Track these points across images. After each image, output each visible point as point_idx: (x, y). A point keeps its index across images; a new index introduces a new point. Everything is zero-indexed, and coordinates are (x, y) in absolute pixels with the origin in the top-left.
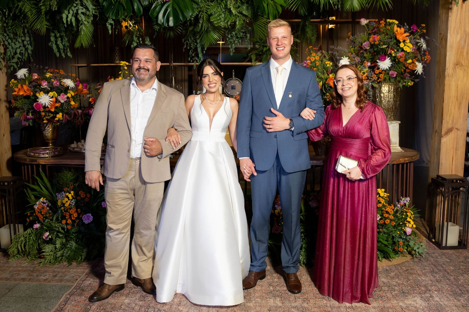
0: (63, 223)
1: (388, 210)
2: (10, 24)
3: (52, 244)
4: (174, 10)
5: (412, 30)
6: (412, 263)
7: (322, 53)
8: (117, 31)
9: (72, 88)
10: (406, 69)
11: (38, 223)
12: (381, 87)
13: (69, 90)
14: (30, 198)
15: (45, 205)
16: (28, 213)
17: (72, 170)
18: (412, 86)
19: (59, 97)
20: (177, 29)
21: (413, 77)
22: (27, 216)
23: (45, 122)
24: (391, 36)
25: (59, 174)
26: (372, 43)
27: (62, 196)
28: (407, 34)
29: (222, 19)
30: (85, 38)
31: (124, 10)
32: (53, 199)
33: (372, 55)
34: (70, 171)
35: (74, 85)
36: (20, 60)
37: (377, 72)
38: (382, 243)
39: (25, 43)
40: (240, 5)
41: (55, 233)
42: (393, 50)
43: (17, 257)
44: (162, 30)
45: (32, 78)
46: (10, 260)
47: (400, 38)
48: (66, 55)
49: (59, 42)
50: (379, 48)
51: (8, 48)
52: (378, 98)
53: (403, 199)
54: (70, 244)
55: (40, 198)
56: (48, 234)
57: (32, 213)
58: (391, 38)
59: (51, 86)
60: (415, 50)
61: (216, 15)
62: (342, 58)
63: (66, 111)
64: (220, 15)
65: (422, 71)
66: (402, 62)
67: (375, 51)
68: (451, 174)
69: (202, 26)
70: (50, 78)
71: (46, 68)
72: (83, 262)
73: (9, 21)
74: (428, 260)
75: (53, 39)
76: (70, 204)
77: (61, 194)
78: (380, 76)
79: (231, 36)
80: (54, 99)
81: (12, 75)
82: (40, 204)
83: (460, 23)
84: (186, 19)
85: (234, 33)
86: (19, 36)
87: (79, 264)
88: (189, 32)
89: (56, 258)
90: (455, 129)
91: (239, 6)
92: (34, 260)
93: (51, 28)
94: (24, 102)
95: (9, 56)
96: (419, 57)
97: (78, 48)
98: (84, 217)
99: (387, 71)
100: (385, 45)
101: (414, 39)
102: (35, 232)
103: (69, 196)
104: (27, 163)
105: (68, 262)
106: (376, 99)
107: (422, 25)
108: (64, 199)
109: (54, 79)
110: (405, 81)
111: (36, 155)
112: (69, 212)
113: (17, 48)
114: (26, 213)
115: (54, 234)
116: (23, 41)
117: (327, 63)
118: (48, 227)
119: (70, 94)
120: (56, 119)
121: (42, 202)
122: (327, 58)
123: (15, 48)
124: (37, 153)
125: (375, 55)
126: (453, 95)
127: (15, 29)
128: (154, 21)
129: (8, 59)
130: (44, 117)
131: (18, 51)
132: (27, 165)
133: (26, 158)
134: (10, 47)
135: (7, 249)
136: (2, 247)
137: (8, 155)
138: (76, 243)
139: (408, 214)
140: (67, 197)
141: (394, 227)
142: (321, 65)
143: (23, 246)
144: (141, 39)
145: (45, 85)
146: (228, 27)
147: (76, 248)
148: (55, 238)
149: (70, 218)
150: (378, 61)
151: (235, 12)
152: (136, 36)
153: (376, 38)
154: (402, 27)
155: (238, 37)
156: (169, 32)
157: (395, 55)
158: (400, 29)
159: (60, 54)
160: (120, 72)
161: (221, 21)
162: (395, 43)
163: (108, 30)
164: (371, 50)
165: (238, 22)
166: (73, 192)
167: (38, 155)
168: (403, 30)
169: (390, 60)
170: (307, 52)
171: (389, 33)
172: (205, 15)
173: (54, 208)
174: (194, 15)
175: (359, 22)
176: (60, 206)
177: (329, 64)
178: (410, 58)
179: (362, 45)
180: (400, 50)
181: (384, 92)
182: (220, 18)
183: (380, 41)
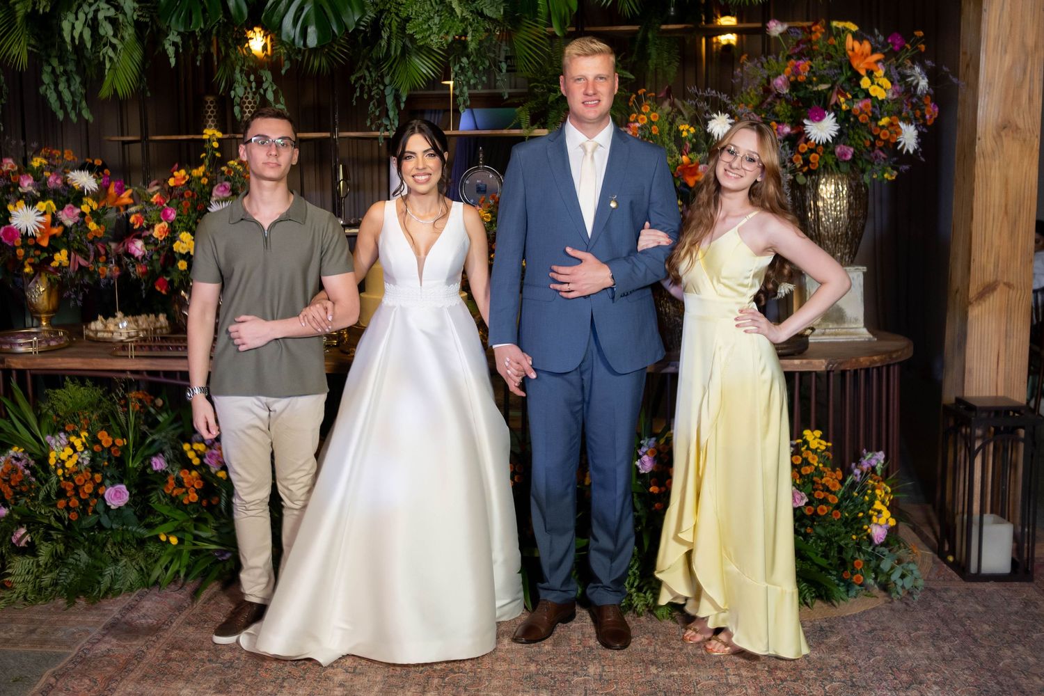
0: (59, 506)
1: (828, 481)
3: (30, 554)
4: (319, 9)
5: (891, 46)
6: (888, 612)
7: (673, 105)
9: (92, 191)
10: (875, 140)
11: (4, 506)
12: (816, 185)
13: (84, 196)
15: (20, 465)
17: (88, 383)
18: (893, 181)
19: (60, 213)
20: (337, 54)
21: (895, 159)
23: (28, 270)
24: (839, 62)
25: (57, 391)
26: (792, 78)
27: (58, 444)
28: (879, 56)
29: (435, 29)
30: (122, 77)
31: (204, 11)
32: (42, 450)
33: (794, 108)
34: (83, 384)
35: (96, 186)
37: (803, 147)
38: (814, 563)
41: (41, 531)
42: (844, 96)
47: (861, 65)
48: (79, 115)
49: (62, 87)
50: (809, 91)
52: (811, 210)
53: (870, 455)
54: (76, 556)
55: (11, 447)
56: (23, 531)
58: (841, 68)
59: (42, 188)
60: (898, 93)
61: (421, 19)
62: (715, 115)
63: (76, 245)
64: (431, 18)
65: (915, 145)
66: (864, 124)
67: (800, 99)
68: (994, 394)
69: (389, 44)
70: (41, 169)
71: (32, 145)
72: (103, 598)
74: (929, 607)
75: (46, 78)
76: (78, 463)
77: (59, 438)
78: (811, 158)
79: (461, 68)
80: (48, 218)
82: (8, 461)
83: (1011, 25)
85: (464, 60)
87: (93, 603)
89: (39, 590)
90: (1002, 285)
93: (42, 53)
96: (907, 110)
97: (107, 99)
98: (109, 494)
99: (829, 146)
100: (825, 83)
101: (897, 68)
103: (75, 444)
105: (67, 598)
107: (917, 33)
108: (63, 451)
109: (51, 172)
110: (876, 169)
112: (73, 481)
115: (38, 533)
117: (681, 128)
118: (24, 517)
119: (88, 206)
120: (54, 264)
121: (13, 457)
122: (685, 115)
124: (7, 344)
125: (799, 108)
126: (997, 203)
130: (25, 259)
138: (89, 553)
139: (878, 492)
140: (73, 447)
141: (846, 523)
142: (669, 134)
144: (252, 77)
145: (27, 185)
146: (449, 48)
147: (87, 566)
148: (40, 541)
149: (77, 494)
150: (806, 122)
151: (462, 12)
152: (241, 71)
153: (800, 68)
154: (868, 40)
155: (478, 69)
156: (319, 59)
157: (848, 108)
158: (861, 44)
159: (66, 114)
160: (204, 155)
161: (433, 33)
162: (849, 80)
163: (167, 58)
164: (790, 94)
165: (473, 36)
166: (87, 434)
167: (8, 347)
168: (867, 46)
169: (834, 120)
170: (634, 102)
171: (833, 54)
172: (393, 21)
173: (42, 473)
174: (364, 19)
175: (763, 31)
176: (54, 467)
177: (688, 131)
178: (885, 113)
179: (771, 85)
180: (861, 96)
181: (825, 197)
182: (429, 25)
183: (810, 75)
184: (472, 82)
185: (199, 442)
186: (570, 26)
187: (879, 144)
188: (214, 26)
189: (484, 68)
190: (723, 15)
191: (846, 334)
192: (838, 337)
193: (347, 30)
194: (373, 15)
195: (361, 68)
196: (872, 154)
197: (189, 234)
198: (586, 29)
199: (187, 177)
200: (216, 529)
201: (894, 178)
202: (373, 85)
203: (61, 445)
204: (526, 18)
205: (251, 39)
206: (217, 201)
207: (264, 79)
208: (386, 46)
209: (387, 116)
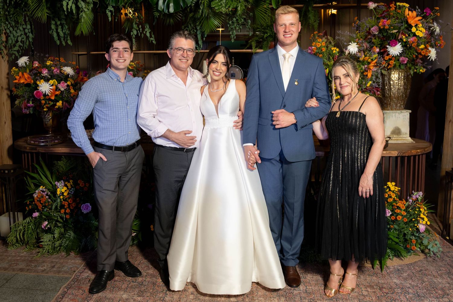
0: (61, 212)
1: (400, 205)
2: (12, 12)
3: (50, 233)
5: (425, 13)
6: (425, 262)
7: (327, 38)
8: (117, 18)
9: (72, 75)
10: (418, 55)
11: (37, 212)
12: (390, 74)
13: (69, 77)
14: (30, 186)
15: (44, 194)
16: (27, 202)
17: (72, 159)
19: (59, 85)
20: (177, 16)
21: (426, 63)
22: (26, 205)
23: (45, 110)
24: (402, 20)
25: (59, 162)
26: (382, 27)
27: (61, 185)
28: (419, 18)
29: (224, 5)
30: (85, 26)
33: (381, 41)
34: (70, 159)
35: (74, 73)
36: (22, 48)
37: (386, 57)
38: (393, 241)
39: (26, 31)
41: (54, 223)
42: (405, 35)
43: (16, 246)
44: (162, 17)
45: (33, 66)
46: (9, 249)
47: (412, 22)
48: (66, 43)
49: (60, 30)
50: (389, 33)
51: (9, 36)
52: (387, 85)
53: (416, 193)
54: (69, 234)
55: (40, 186)
56: (46, 223)
57: (32, 202)
58: (402, 23)
59: (52, 74)
60: (427, 34)
62: (350, 43)
63: (65, 99)
65: (435, 57)
66: (414, 48)
67: (384, 37)
69: (202, 12)
70: (50, 66)
71: (46, 56)
73: (11, 9)
74: (443, 260)
75: (53, 27)
76: (68, 194)
77: (61, 183)
78: (390, 63)
79: (232, 22)
80: (54, 87)
81: (13, 63)
82: (39, 193)
84: (187, 5)
85: (235, 19)
86: (21, 24)
87: (78, 255)
88: (189, 18)
89: (54, 248)
92: (32, 249)
93: (52, 16)
94: (25, 90)
95: (10, 44)
96: (433, 42)
97: (78, 36)
98: (82, 207)
99: (398, 57)
100: (395, 30)
102: (34, 221)
103: (68, 185)
104: (27, 151)
105: (66, 252)
106: (384, 86)
107: (435, 8)
108: (63, 188)
109: (54, 67)
110: (417, 67)
111: (35, 143)
112: (68, 202)
113: (18, 36)
114: (25, 202)
115: (52, 223)
116: (24, 29)
117: (333, 49)
118: (47, 216)
119: (70, 82)
120: (56, 107)
121: (41, 190)
122: (333, 44)
123: (16, 36)
125: (384, 40)
127: (16, 18)
128: (155, 8)
129: (10, 47)
130: (44, 105)
131: (20, 39)
132: (28, 153)
133: (27, 146)
134: (12, 35)
135: (6, 237)
136: (2, 235)
137: (9, 142)
138: (75, 232)
139: (421, 209)
141: (406, 223)
142: (326, 52)
143: (21, 234)
144: (140, 26)
145: (45, 73)
146: (229, 13)
147: (74, 238)
148: (54, 227)
149: (69, 207)
150: (388, 46)
153: (385, 23)
154: (414, 11)
155: (239, 23)
157: (406, 41)
158: (412, 13)
159: (61, 42)
161: (223, 7)
162: (407, 28)
163: (108, 18)
164: (379, 34)
165: (240, 8)
166: (73, 181)
167: (37, 143)
168: (415, 13)
169: (401, 46)
170: (312, 37)
171: (400, 17)
172: (205, 1)
173: (53, 197)
176: (59, 195)
177: (336, 50)
178: (422, 43)
179: (371, 30)
180: (411, 35)
181: (394, 80)
182: (221, 3)
183: (389, 26)
184: (237, 28)
189: (241, 23)
191: (401, 140)
192: (399, 141)
196: (416, 61)
201: (424, 72)
202: (191, 30)
203: (62, 186)
207: (146, 27)
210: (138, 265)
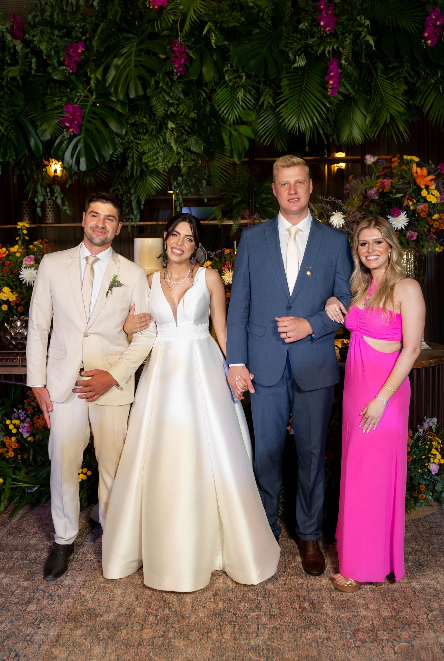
4: (87, 147)
5: (439, 171)
6: (439, 516)
10: (430, 228)
18: (440, 252)
21: (442, 239)
24: (408, 180)
26: (380, 190)
28: (432, 177)
29: (160, 159)
33: (381, 208)
40: (187, 138)
42: (412, 201)
47: (422, 183)
50: (390, 198)
53: (428, 420)
58: (409, 184)
61: (151, 153)
62: (334, 213)
64: (158, 153)
66: (424, 218)
67: (385, 203)
79: (178, 183)
85: (180, 178)
91: (185, 139)
99: (403, 232)
100: (400, 193)
110: (431, 245)
125: (384, 208)
139: (434, 443)
144: (48, 190)
146: (169, 170)
150: (389, 217)
151: (177, 149)
152: (41, 186)
153: (385, 183)
154: (425, 167)
155: (188, 184)
156: (89, 178)
157: (414, 208)
158: (421, 169)
160: (18, 238)
161: (159, 162)
162: (414, 191)
164: (379, 200)
165: (184, 164)
168: (425, 171)
169: (406, 215)
171: (405, 175)
172: (134, 154)
174: (116, 153)
175: (362, 161)
178: (436, 212)
179: (368, 194)
180: (421, 201)
182: (157, 157)
183: (391, 188)
184: (184, 192)
185: (16, 419)
186: (245, 158)
187: (433, 230)
188: (22, 158)
189: (192, 183)
190: (337, 152)
193: (105, 160)
194: (121, 151)
195: (115, 183)
196: (428, 237)
197: (8, 288)
198: (255, 159)
199: (7, 252)
200: (27, 473)
201: (441, 251)
202: (124, 194)
204: (217, 152)
205: (47, 165)
206: (26, 267)
207: (55, 191)
208: (130, 170)
209: (133, 213)
210: (35, 533)
